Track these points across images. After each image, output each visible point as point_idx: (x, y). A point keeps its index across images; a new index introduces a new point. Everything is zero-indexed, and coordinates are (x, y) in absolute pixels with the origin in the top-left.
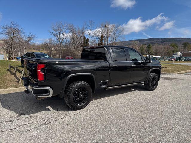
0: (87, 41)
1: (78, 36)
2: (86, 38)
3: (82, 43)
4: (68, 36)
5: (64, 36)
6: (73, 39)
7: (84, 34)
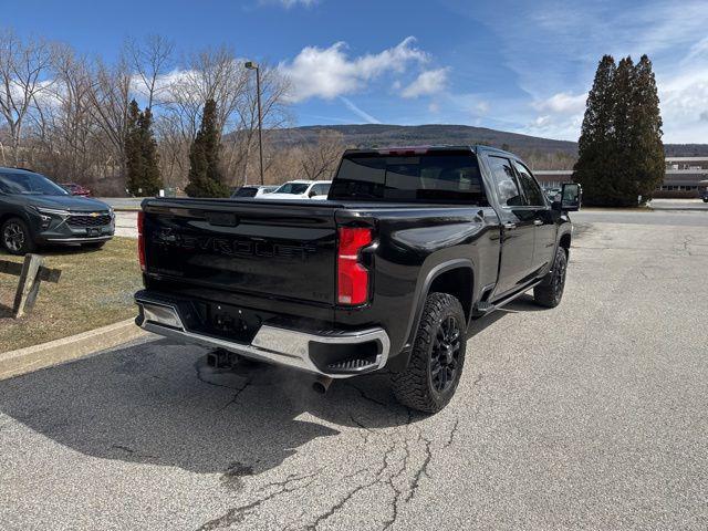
0: (146, 120)
1: (99, 98)
2: (142, 108)
3: (119, 128)
4: (51, 96)
5: (29, 94)
6: (75, 110)
7: (125, 92)
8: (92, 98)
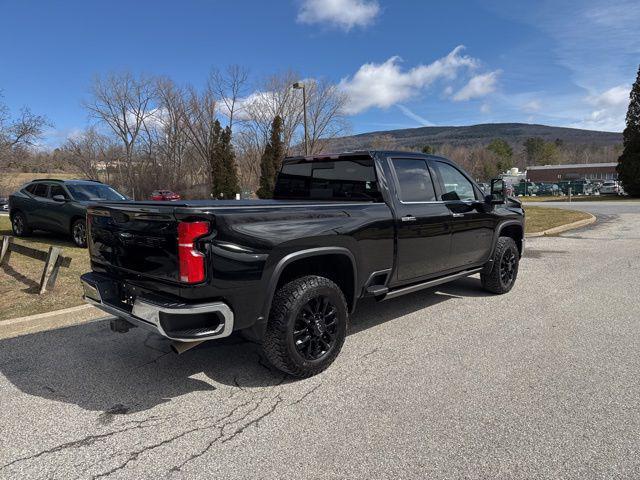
0: (226, 136)
1: (192, 120)
2: (223, 127)
3: (206, 144)
4: (156, 119)
5: (140, 120)
6: (175, 129)
7: (211, 113)
8: (186, 121)
